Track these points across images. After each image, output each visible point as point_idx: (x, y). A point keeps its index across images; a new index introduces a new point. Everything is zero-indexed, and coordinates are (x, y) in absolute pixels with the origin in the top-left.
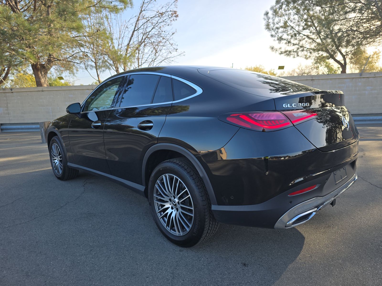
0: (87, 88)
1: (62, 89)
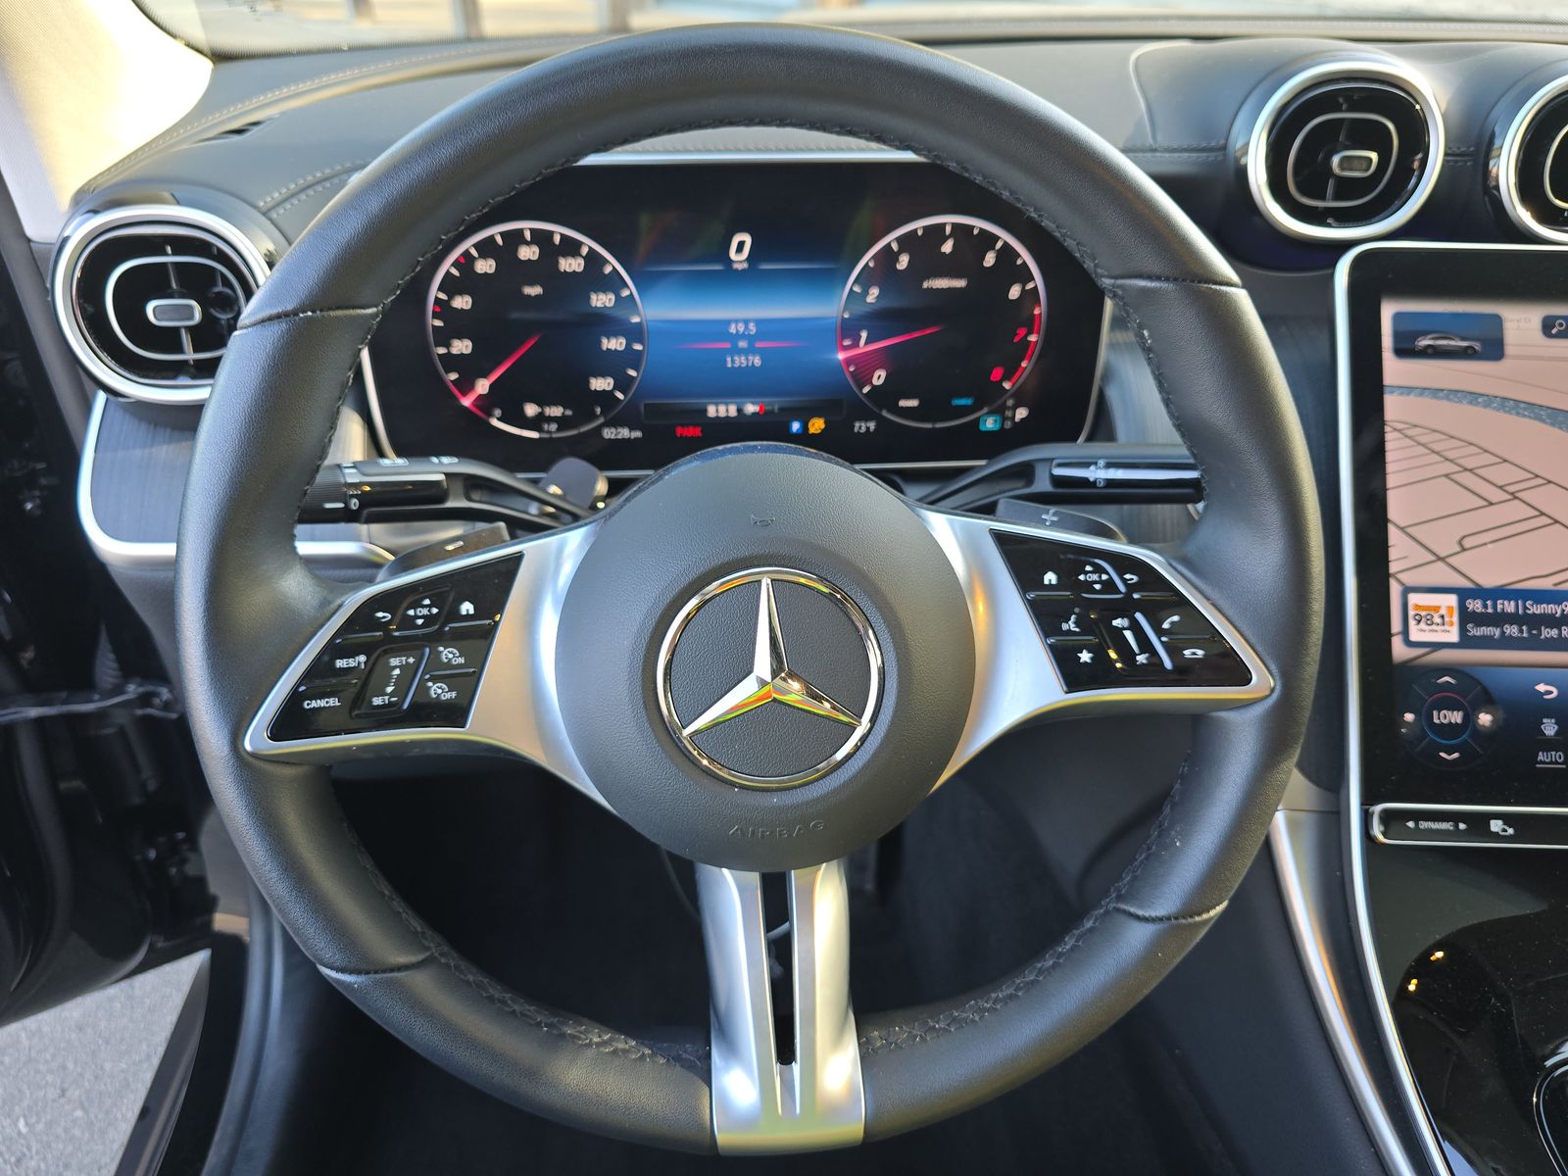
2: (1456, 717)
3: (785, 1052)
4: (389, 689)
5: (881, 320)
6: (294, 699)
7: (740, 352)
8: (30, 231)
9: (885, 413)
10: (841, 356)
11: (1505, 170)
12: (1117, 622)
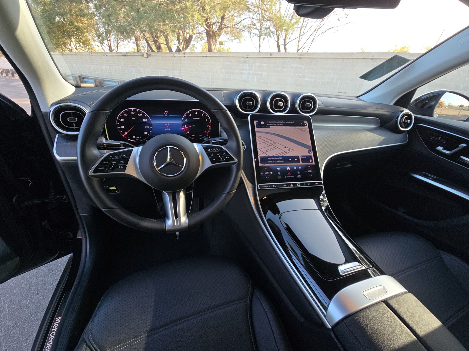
0: (242, 56)
1: (221, 56)
2: (268, 173)
3: (176, 217)
4: (112, 167)
5: (188, 124)
6: (97, 167)
7: (167, 128)
8: (42, 110)
9: (190, 137)
10: (182, 129)
11: (268, 105)
12: (218, 155)
